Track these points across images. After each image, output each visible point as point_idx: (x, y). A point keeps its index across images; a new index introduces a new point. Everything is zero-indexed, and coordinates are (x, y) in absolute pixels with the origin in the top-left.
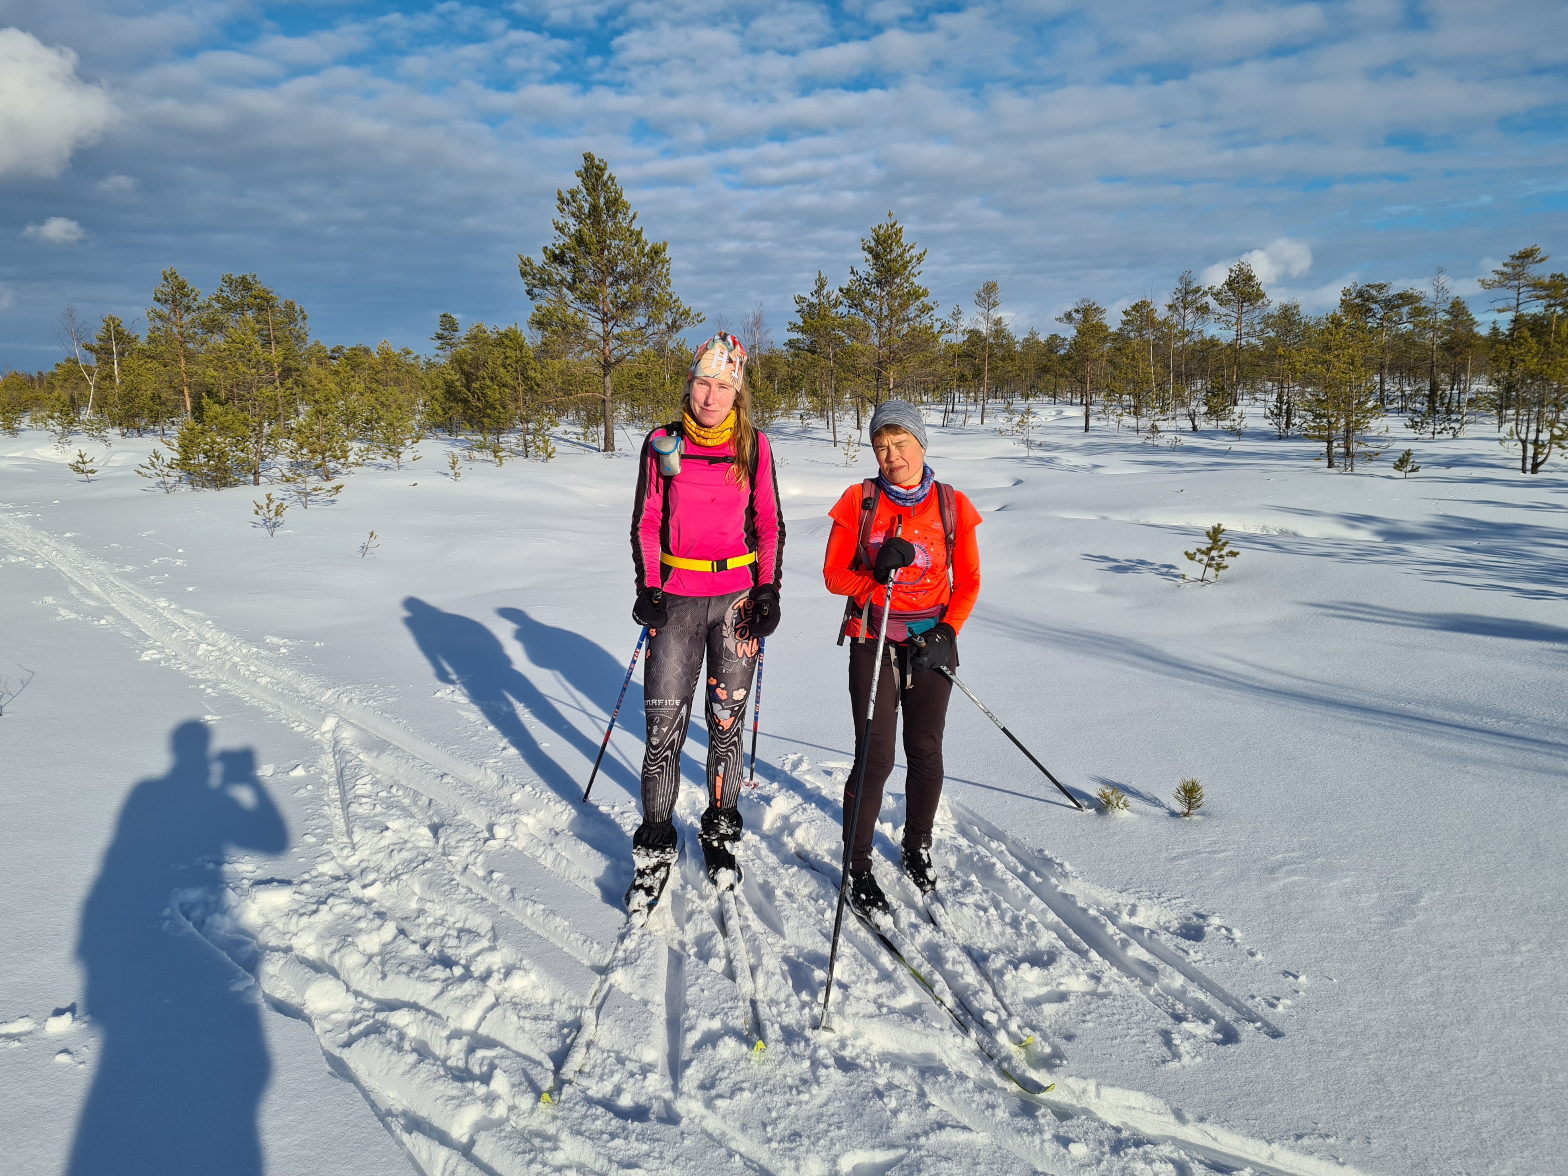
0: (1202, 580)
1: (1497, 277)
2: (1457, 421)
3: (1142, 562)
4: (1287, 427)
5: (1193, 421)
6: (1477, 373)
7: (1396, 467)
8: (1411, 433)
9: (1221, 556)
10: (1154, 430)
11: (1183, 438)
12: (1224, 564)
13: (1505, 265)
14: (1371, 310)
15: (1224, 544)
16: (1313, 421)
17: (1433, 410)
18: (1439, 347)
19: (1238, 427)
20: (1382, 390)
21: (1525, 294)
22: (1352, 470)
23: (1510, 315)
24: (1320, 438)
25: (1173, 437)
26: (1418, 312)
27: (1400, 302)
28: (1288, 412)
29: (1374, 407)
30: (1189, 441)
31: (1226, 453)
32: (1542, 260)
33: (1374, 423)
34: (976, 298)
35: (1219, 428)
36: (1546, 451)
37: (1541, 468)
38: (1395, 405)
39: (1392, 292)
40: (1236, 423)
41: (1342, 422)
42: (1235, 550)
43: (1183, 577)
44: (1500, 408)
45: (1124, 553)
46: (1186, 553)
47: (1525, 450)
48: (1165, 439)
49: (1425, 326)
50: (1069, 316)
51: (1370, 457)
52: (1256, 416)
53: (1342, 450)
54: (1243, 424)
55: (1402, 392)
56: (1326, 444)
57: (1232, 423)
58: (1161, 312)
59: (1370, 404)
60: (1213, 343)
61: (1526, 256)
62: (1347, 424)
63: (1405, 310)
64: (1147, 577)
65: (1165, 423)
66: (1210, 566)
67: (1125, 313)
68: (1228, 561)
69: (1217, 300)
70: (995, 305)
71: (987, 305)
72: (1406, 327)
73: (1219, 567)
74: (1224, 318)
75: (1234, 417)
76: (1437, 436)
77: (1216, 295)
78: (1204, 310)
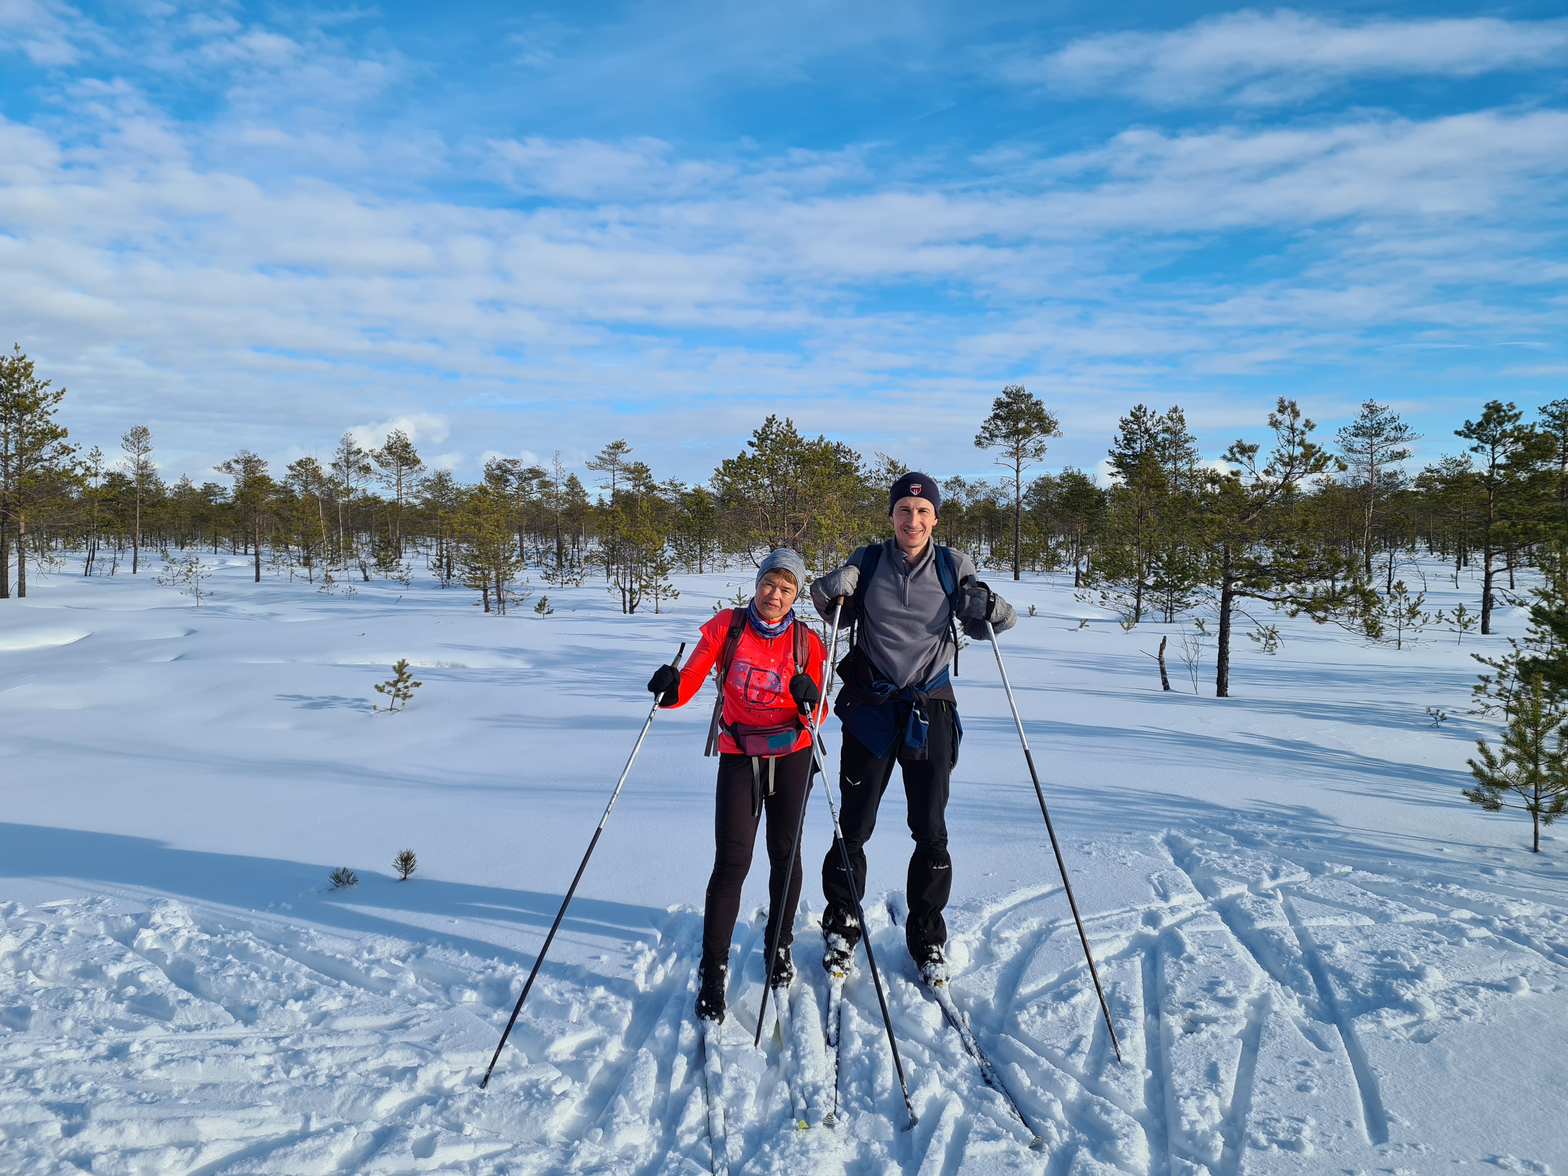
0: (391, 709)
1: (598, 461)
2: (578, 573)
3: (335, 698)
4: (449, 578)
5: (364, 571)
6: (590, 535)
7: (537, 610)
8: (546, 583)
9: (406, 687)
10: (329, 579)
11: (357, 587)
12: (410, 693)
13: (603, 452)
14: (508, 480)
15: (409, 677)
16: (470, 573)
17: (560, 565)
18: (562, 513)
19: (406, 578)
20: (521, 547)
21: (618, 476)
22: (504, 613)
23: (610, 492)
24: (478, 587)
25: (347, 586)
26: (544, 485)
27: (530, 475)
28: (448, 565)
29: (517, 562)
30: (362, 589)
31: (398, 601)
32: (628, 451)
33: (517, 575)
34: (123, 442)
35: (389, 578)
36: (638, 596)
37: (635, 610)
38: (532, 560)
39: (524, 467)
40: (403, 574)
41: (493, 574)
42: (418, 681)
43: (375, 708)
44: (608, 564)
45: (316, 691)
46: (377, 687)
47: (624, 596)
48: (341, 588)
49: (549, 496)
50: (228, 466)
51: (517, 603)
52: (420, 568)
53: (495, 597)
54: (410, 575)
55: (537, 549)
56: (482, 592)
57: (400, 574)
58: (327, 471)
59: (513, 559)
60: (376, 500)
61: (618, 446)
62: (497, 576)
63: (534, 482)
64: (342, 712)
65: (338, 573)
66: (398, 696)
67: (291, 468)
68: (412, 691)
69: (378, 462)
70: (146, 450)
71: (136, 450)
72: (535, 496)
73: (405, 696)
74: (385, 479)
75: (401, 568)
76: (564, 585)
77: (377, 458)
78: (367, 469)
